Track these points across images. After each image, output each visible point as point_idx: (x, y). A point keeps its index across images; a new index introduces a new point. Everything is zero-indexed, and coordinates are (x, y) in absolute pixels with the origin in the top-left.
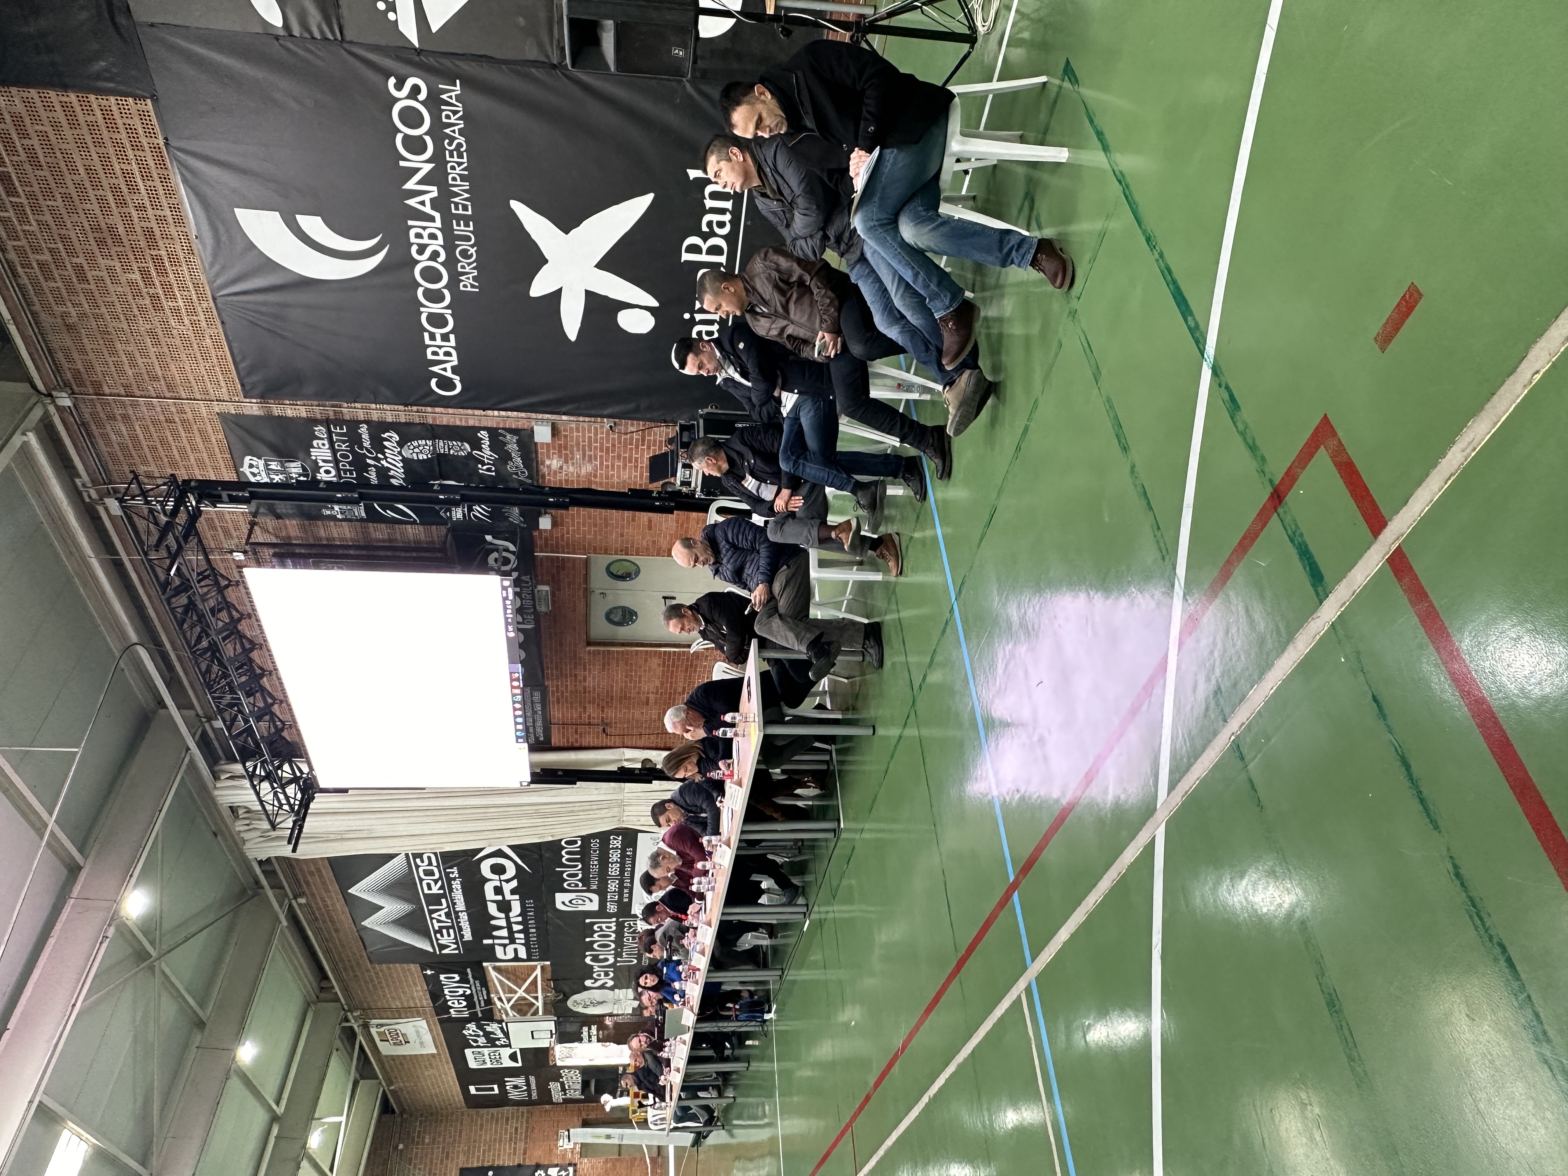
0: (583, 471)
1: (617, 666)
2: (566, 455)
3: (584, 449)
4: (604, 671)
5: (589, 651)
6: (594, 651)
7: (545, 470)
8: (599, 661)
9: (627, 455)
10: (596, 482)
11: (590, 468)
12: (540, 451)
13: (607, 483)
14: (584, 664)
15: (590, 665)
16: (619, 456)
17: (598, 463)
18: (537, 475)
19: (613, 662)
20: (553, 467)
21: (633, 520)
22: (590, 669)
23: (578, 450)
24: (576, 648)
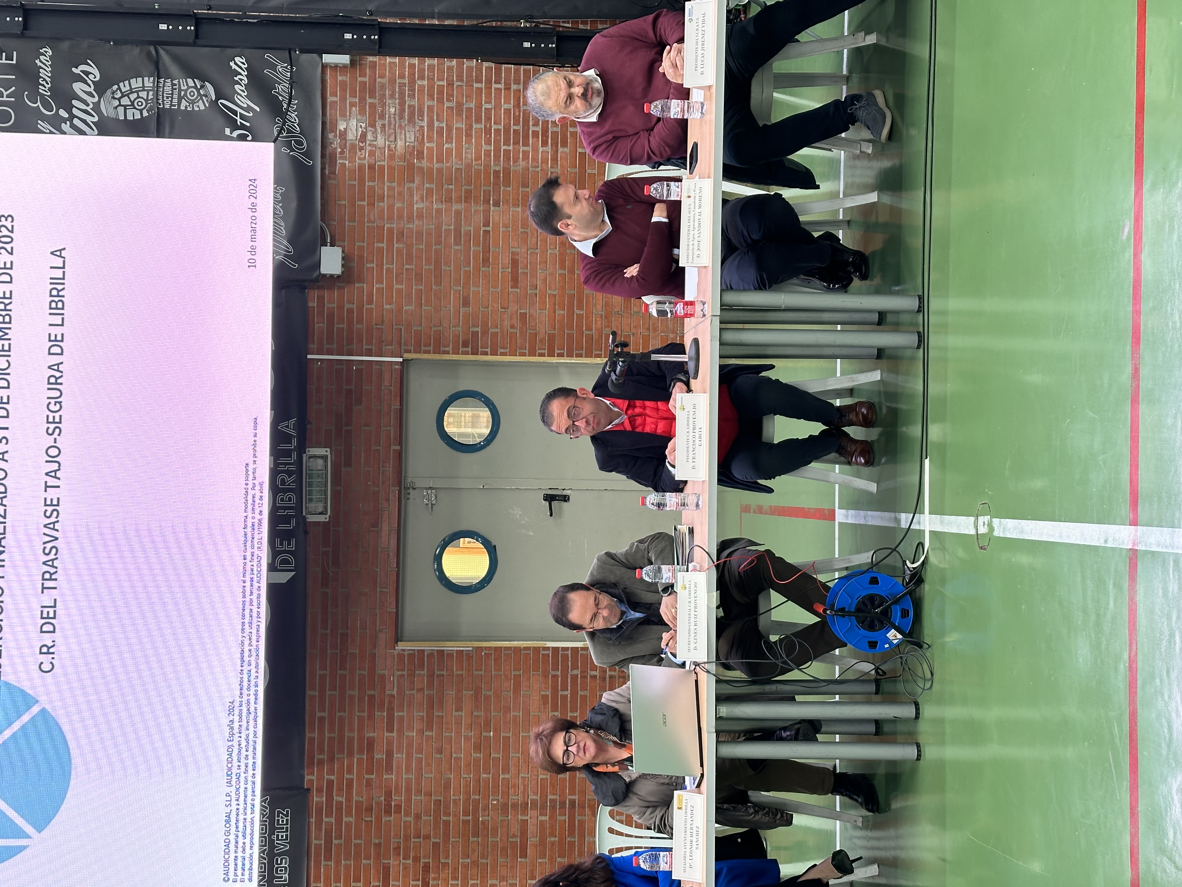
0: (400, 144)
1: (459, 709)
2: (372, 106)
3: (402, 94)
4: (430, 728)
5: (401, 656)
6: (412, 655)
7: (336, 144)
8: (421, 690)
9: (472, 105)
10: (421, 169)
11: (411, 137)
12: (330, 99)
13: (440, 171)
14: (390, 703)
15: (401, 708)
16: (460, 105)
17: (425, 124)
18: (323, 156)
19: (451, 693)
20: (350, 136)
21: (486, 261)
22: (401, 719)
23: (392, 96)
24: (375, 646)
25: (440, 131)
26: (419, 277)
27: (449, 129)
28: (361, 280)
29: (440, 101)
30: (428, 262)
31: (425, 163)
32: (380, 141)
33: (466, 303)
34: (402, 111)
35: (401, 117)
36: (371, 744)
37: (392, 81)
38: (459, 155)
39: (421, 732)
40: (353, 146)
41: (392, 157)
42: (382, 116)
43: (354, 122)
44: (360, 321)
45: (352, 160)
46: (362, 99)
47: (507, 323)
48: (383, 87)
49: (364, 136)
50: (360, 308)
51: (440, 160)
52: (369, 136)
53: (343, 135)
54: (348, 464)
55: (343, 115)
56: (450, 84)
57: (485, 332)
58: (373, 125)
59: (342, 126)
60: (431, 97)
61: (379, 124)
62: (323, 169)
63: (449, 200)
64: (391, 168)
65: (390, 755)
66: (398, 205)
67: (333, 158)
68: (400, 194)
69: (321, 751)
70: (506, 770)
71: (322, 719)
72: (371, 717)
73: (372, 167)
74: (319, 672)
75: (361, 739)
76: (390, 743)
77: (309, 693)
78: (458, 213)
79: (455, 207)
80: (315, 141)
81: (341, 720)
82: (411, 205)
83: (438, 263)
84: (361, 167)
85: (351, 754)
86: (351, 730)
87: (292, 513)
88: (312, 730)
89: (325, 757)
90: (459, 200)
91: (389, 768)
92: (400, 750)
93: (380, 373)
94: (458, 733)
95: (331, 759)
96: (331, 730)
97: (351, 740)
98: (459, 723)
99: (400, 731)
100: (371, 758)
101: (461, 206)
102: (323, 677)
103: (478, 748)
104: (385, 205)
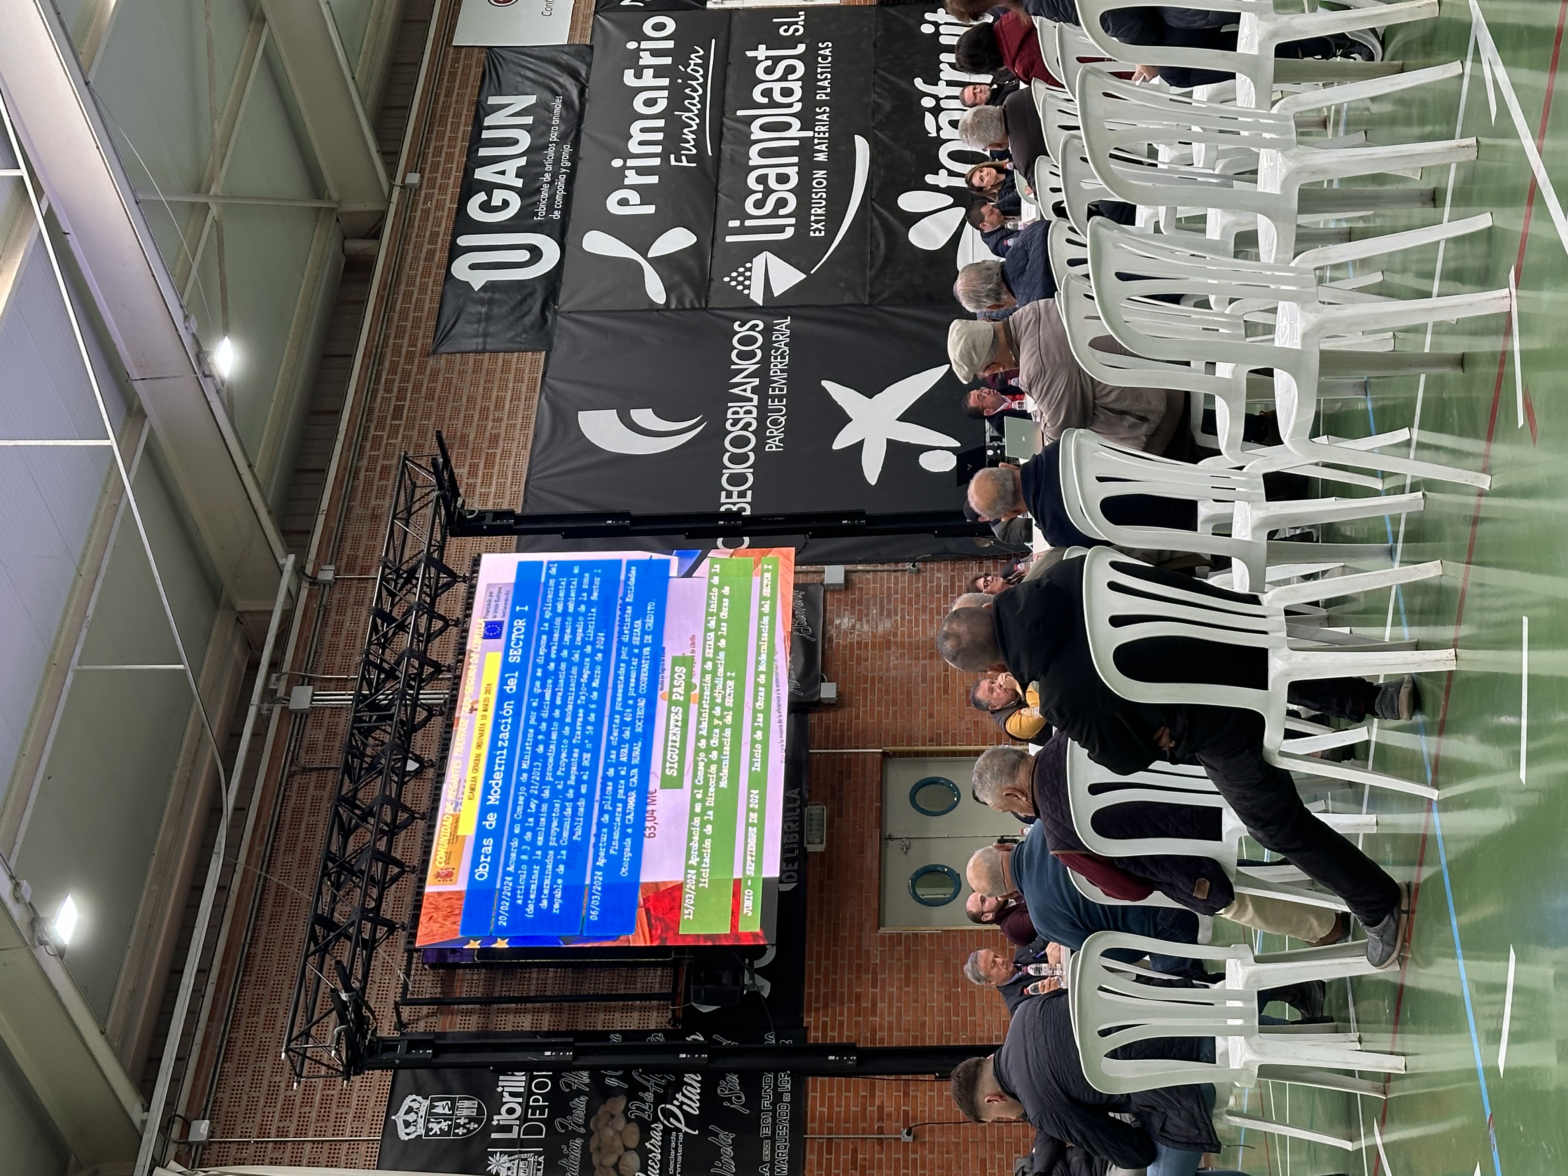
0: (880, 629)
1: (932, 972)
2: (860, 611)
3: (882, 603)
4: (907, 984)
5: (883, 938)
6: (891, 937)
7: (833, 632)
8: (900, 960)
9: (934, 606)
10: (896, 643)
11: (888, 625)
12: (828, 608)
13: (910, 643)
14: (874, 968)
15: (883, 972)
16: (924, 608)
17: (899, 618)
18: (823, 638)
19: (924, 963)
20: (843, 627)
21: (946, 692)
22: (883, 980)
23: (875, 604)
24: (861, 931)
25: (910, 622)
26: (895, 703)
27: (917, 620)
28: (850, 705)
29: (910, 604)
30: (902, 693)
31: (899, 639)
32: (866, 628)
33: (931, 716)
34: (882, 611)
35: (881, 615)
36: (858, 997)
37: (875, 597)
38: (924, 634)
39: (900, 988)
40: (846, 633)
41: (874, 636)
42: (867, 615)
43: (846, 620)
44: (850, 729)
45: (845, 640)
46: (853, 607)
47: (963, 727)
48: (868, 600)
49: (853, 627)
50: (850, 722)
51: (910, 636)
52: (858, 626)
53: (838, 627)
54: (840, 815)
55: (839, 616)
56: (917, 596)
57: (946, 733)
58: (860, 619)
59: (837, 622)
60: (903, 603)
61: (864, 620)
62: (823, 646)
63: (918, 659)
64: (874, 643)
65: (874, 1004)
66: (879, 663)
67: (831, 640)
68: (880, 657)
69: (817, 1000)
70: (973, 1014)
71: (818, 980)
72: (859, 978)
73: (859, 643)
74: (815, 949)
75: (850, 993)
76: (874, 996)
77: (807, 962)
78: (924, 666)
79: (922, 662)
80: (818, 629)
81: (834, 981)
82: (888, 662)
83: (909, 693)
84: (852, 644)
85: (842, 1003)
86: (842, 986)
87: (795, 846)
88: (810, 987)
89: (821, 1005)
90: (925, 658)
91: (874, 1013)
92: (883, 1000)
93: (865, 760)
94: (932, 989)
95: (826, 1006)
96: (826, 987)
97: (842, 994)
98: (932, 981)
99: (883, 988)
100: (858, 1007)
101: (927, 662)
102: (819, 953)
103: (948, 999)
104: (869, 663)
